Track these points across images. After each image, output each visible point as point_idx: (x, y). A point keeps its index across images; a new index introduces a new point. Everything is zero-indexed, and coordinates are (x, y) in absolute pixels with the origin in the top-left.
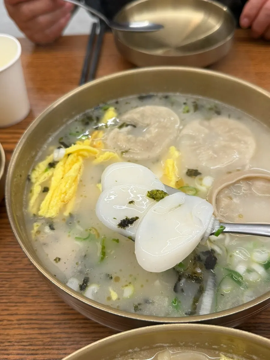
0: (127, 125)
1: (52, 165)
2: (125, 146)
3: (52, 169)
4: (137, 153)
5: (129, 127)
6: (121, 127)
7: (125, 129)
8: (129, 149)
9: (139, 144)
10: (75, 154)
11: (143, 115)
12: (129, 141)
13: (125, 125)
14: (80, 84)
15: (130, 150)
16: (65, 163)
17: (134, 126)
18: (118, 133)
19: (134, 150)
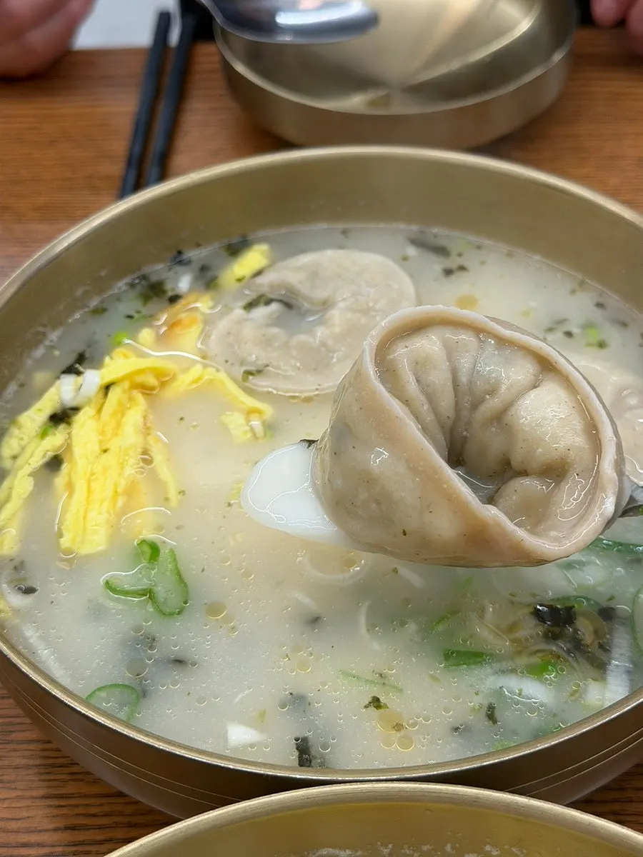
0: (268, 302)
1: (61, 417)
2: (255, 355)
3: (62, 427)
4: (286, 378)
5: (274, 306)
6: (250, 306)
7: (261, 312)
8: (267, 366)
9: (295, 353)
10: (126, 384)
11: (314, 275)
12: (267, 342)
13: (262, 300)
14: (123, 194)
15: (269, 368)
16: (99, 411)
17: (288, 305)
18: (240, 322)
19: (278, 367)
